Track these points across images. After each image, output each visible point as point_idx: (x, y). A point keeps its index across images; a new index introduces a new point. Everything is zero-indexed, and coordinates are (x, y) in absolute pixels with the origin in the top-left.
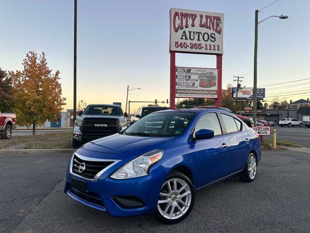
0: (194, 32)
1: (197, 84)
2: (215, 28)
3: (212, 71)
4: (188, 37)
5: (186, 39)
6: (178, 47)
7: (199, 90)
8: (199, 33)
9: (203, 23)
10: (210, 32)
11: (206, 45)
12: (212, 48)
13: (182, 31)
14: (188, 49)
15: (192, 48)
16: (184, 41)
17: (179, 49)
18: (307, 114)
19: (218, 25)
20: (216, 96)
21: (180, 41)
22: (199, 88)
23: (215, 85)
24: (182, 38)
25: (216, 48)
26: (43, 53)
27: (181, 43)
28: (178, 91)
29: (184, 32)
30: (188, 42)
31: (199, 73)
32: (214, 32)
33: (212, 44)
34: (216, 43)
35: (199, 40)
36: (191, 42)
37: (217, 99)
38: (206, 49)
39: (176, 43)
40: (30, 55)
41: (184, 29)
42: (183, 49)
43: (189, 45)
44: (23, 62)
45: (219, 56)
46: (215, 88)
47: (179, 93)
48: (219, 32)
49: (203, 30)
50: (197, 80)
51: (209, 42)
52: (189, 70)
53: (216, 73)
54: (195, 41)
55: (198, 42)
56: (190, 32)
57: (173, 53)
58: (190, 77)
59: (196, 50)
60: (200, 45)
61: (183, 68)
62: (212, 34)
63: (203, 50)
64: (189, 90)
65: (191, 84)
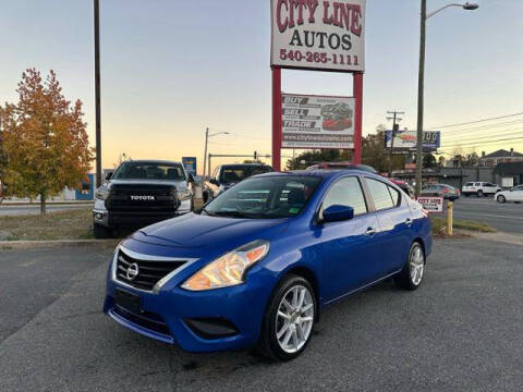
0: (313, 33)
1: (319, 124)
2: (350, 25)
3: (345, 101)
4: (303, 41)
5: (300, 44)
6: (284, 59)
7: (322, 135)
8: (322, 34)
9: (329, 17)
10: (341, 32)
11: (335, 56)
12: (345, 60)
13: (292, 30)
14: (304, 63)
15: (309, 60)
16: (295, 48)
17: (288, 62)
18: (508, 175)
19: (355, 20)
20: (352, 146)
21: (289, 49)
22: (323, 132)
23: (349, 126)
24: (292, 44)
25: (353, 61)
26: (52, 72)
27: (291, 52)
28: (286, 137)
29: (296, 32)
30: (304, 50)
31: (323, 104)
32: (349, 33)
33: (345, 53)
34: (351, 53)
35: (322, 46)
36: (309, 49)
37: (353, 150)
38: (335, 62)
39: (283, 51)
40: (28, 74)
41: (297, 27)
42: (295, 63)
43: (304, 55)
44: (18, 88)
45: (358, 75)
46: (351, 131)
47: (288, 140)
48: (358, 33)
49: (330, 29)
50: (319, 118)
51: (340, 51)
52: (305, 100)
53: (352, 105)
54: (315, 49)
55: (320, 51)
56: (306, 33)
57: (276, 69)
58: (306, 112)
59: (317, 64)
60: (324, 55)
61: (294, 96)
62: (345, 35)
63: (329, 65)
64: (306, 135)
65: (308, 125)
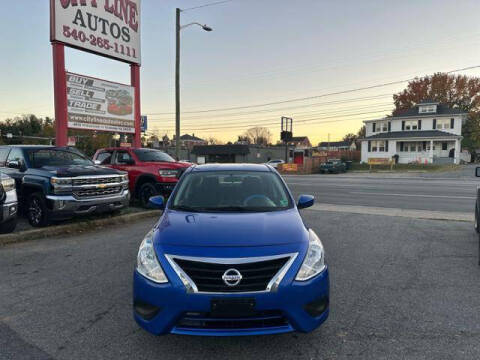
0: (96, 17)
1: (104, 107)
2: (129, 19)
3: (125, 88)
4: (86, 24)
5: (83, 25)
6: (68, 36)
7: (107, 119)
8: (104, 21)
9: (110, 6)
10: (122, 24)
11: (116, 45)
12: (126, 51)
13: (76, 9)
14: (87, 45)
15: (93, 43)
16: (79, 28)
17: (71, 40)
19: (133, 16)
20: (133, 131)
21: (72, 27)
22: (107, 115)
23: (131, 113)
24: (75, 22)
25: (131, 53)
27: (74, 31)
28: (72, 117)
29: (79, 12)
30: (87, 32)
31: (107, 89)
32: (128, 26)
33: (125, 44)
34: (130, 45)
35: (104, 32)
36: (93, 33)
37: (134, 135)
38: (116, 51)
39: (66, 28)
41: (79, 7)
42: (78, 43)
43: (88, 36)
45: (135, 67)
46: (131, 117)
47: (75, 120)
48: (135, 28)
49: (111, 18)
50: (104, 101)
51: (120, 41)
52: (90, 82)
53: (132, 92)
54: (98, 34)
55: (103, 37)
56: (89, 15)
57: (58, 47)
58: (91, 94)
59: (98, 49)
60: (106, 41)
61: (80, 77)
62: (124, 28)
63: (111, 52)
64: (92, 117)
65: (94, 107)
